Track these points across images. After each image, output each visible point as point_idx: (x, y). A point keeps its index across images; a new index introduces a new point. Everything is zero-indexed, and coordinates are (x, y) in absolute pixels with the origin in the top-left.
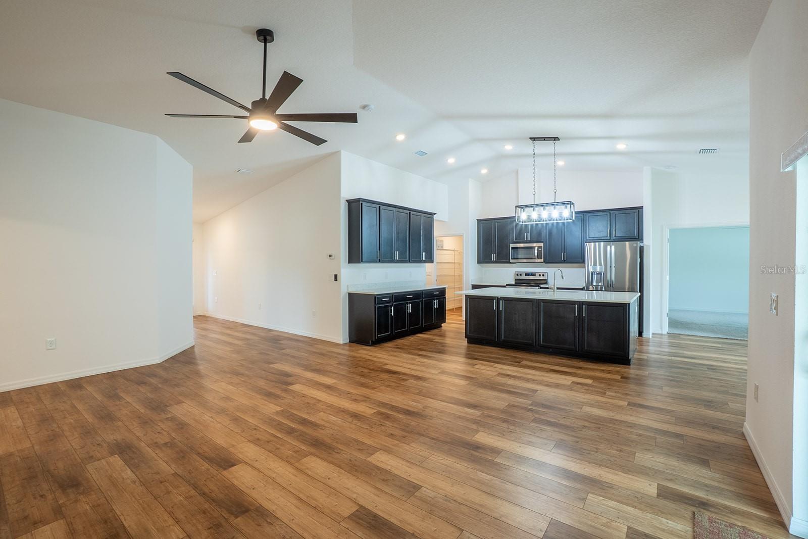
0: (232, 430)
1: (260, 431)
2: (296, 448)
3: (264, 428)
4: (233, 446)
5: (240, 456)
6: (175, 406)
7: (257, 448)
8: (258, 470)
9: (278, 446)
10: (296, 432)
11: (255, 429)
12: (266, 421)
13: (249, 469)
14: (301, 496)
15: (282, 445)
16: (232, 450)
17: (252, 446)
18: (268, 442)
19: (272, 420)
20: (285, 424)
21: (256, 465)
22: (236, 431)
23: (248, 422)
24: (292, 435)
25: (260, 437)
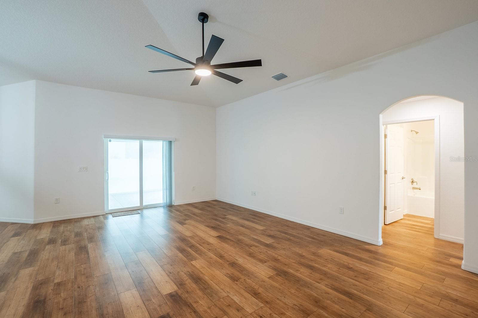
0: (222, 250)
1: (207, 248)
2: (192, 239)
3: (205, 249)
4: (219, 243)
5: (216, 239)
6: (272, 275)
7: (209, 241)
8: (208, 234)
9: (200, 241)
10: (189, 246)
11: (210, 250)
12: (204, 254)
13: (212, 235)
14: (196, 228)
15: (198, 241)
16: (220, 242)
17: (211, 242)
18: (204, 243)
19: (200, 255)
20: (193, 251)
21: (209, 236)
22: (219, 250)
23: (214, 255)
24: (192, 245)
25: (207, 246)
